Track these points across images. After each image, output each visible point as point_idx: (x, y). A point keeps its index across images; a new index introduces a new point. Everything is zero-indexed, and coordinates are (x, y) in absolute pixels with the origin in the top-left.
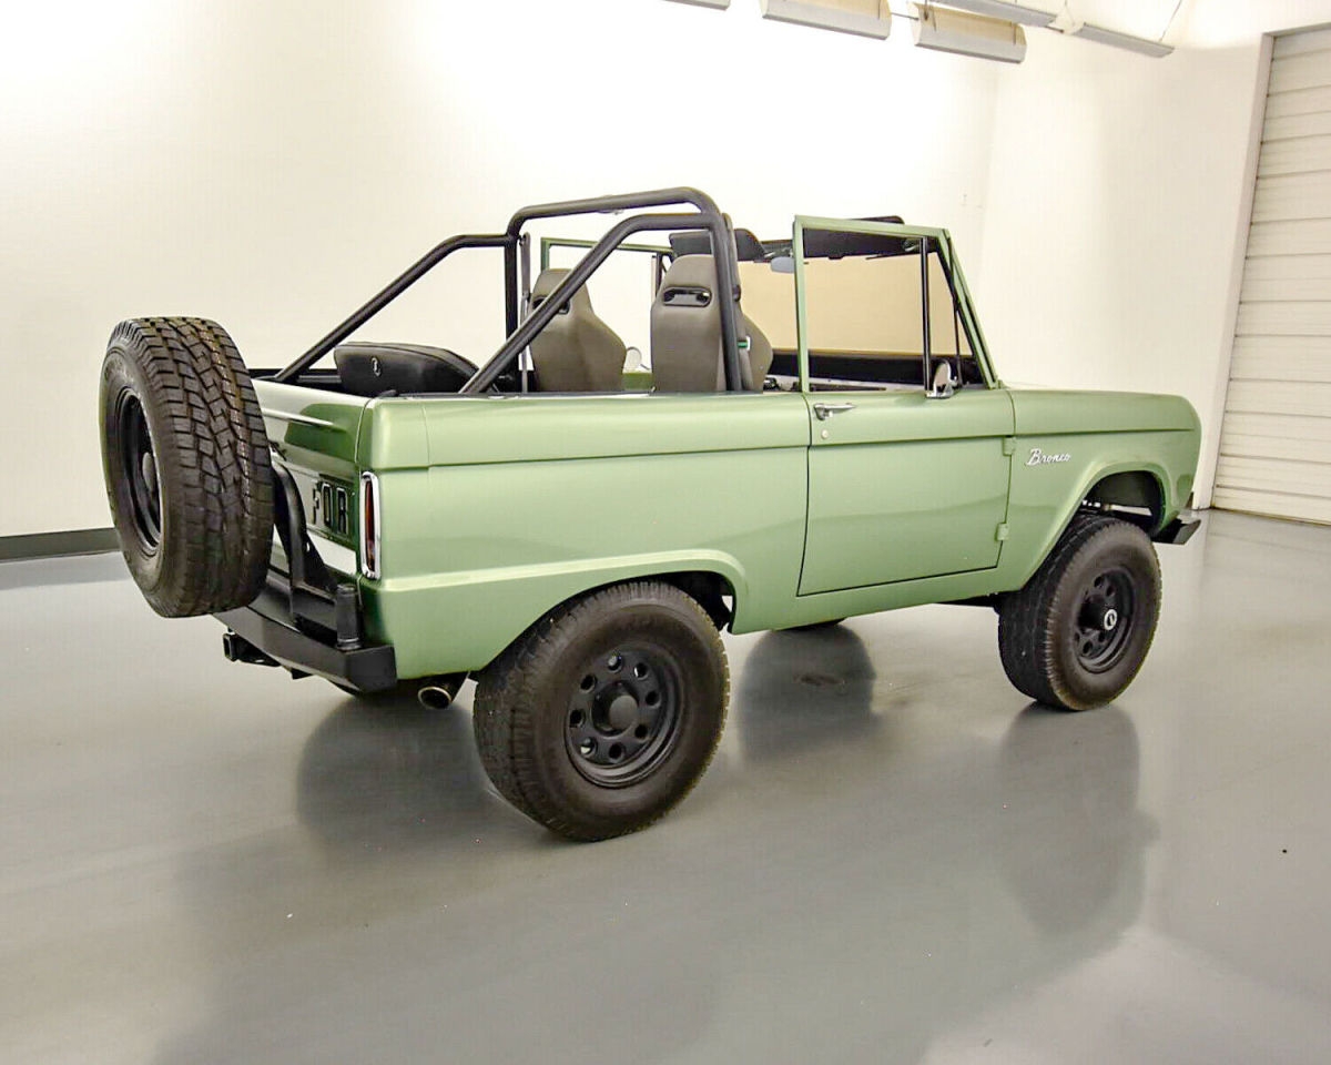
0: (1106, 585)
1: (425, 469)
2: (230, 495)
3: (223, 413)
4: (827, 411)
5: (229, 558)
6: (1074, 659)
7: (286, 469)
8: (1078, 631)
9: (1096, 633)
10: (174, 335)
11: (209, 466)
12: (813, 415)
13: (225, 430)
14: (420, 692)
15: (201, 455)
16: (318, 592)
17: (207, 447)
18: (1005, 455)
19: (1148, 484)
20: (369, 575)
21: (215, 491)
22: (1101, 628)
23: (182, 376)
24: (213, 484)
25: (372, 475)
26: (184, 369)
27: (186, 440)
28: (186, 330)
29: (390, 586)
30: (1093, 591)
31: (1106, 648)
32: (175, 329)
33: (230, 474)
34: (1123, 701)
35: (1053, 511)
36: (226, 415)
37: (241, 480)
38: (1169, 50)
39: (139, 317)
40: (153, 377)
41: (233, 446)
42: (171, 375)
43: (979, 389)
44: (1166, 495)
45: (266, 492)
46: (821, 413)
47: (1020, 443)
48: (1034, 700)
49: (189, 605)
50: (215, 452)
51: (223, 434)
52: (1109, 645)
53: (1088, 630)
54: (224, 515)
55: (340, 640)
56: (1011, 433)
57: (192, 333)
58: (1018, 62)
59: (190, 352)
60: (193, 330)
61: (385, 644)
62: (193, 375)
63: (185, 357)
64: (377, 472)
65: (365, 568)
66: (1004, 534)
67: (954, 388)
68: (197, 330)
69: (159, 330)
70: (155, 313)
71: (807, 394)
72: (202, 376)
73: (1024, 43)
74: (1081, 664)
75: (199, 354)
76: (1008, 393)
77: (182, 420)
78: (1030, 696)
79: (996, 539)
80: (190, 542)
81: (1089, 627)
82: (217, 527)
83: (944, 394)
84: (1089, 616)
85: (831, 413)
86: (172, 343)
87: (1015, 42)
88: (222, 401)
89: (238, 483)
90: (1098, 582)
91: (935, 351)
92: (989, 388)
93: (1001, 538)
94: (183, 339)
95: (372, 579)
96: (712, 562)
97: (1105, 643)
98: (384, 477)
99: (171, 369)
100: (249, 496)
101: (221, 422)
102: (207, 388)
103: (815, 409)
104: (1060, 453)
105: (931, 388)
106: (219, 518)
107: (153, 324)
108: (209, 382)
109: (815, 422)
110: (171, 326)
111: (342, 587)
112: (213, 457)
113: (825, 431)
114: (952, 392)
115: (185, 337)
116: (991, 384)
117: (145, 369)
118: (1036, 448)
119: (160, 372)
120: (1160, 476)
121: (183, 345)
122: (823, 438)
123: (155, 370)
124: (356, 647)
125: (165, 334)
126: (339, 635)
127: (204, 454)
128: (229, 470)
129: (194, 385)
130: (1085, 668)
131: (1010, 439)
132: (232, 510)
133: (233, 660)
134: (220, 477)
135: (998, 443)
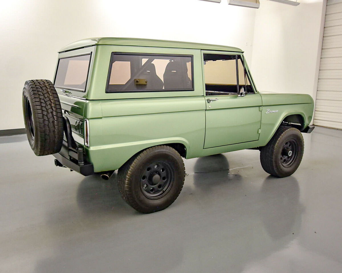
0: (289, 144)
1: (101, 118)
2: (51, 125)
3: (50, 104)
4: (210, 101)
5: (51, 141)
6: (280, 164)
7: (67, 118)
8: (281, 156)
9: (286, 157)
10: (38, 84)
11: (46, 118)
12: (207, 102)
13: (50, 108)
14: (101, 176)
15: (43, 115)
16: (74, 150)
17: (45, 113)
18: (260, 111)
19: (300, 118)
20: (87, 146)
21: (47, 124)
22: (288, 156)
23: (39, 95)
24: (47, 123)
25: (87, 120)
26: (40, 93)
27: (40, 111)
28: (41, 83)
29: (92, 149)
30: (286, 146)
31: (290, 161)
32: (39, 83)
33: (51, 120)
34: (294, 175)
35: (274, 125)
36: (50, 105)
37: (54, 121)
38: (299, 4)
39: (31, 80)
40: (32, 95)
41: (52, 113)
42: (37, 95)
43: (252, 94)
44: (305, 121)
45: (61, 124)
46: (209, 101)
47: (264, 107)
48: (270, 174)
49: (42, 153)
50: (47, 114)
51: (50, 110)
52: (290, 160)
53: (284, 156)
54: (49, 130)
55: (79, 163)
56: (261, 105)
57: (43, 84)
58: (258, 8)
59: (42, 89)
60: (43, 83)
61: (91, 164)
62: (42, 95)
63: (40, 90)
64: (88, 119)
65: (86, 144)
66: (260, 131)
67: (245, 94)
68: (44, 83)
69: (35, 83)
70: (34, 79)
71: (205, 96)
72: (45, 95)
73: (259, 3)
74: (282, 165)
75: (44, 89)
76: (260, 95)
77: (38, 106)
78: (269, 173)
79: (258, 133)
80: (41, 137)
81: (285, 155)
82: (48, 134)
83: (242, 95)
84: (284, 153)
85: (211, 101)
86: (37, 87)
87: (256, 3)
88: (49, 101)
89: (53, 122)
90: (286, 143)
91: (240, 84)
92: (255, 93)
93: (259, 132)
94: (40, 85)
95: (87, 147)
96: (180, 141)
97: (289, 159)
98: (90, 120)
99: (36, 93)
100: (56, 125)
101: (49, 107)
102: (46, 98)
103: (207, 100)
104: (275, 110)
105: (239, 94)
106: (48, 131)
107: (33, 81)
108: (46, 96)
109: (207, 104)
110: (38, 82)
111: (80, 149)
112: (47, 116)
113: (210, 106)
114: (245, 95)
115: (41, 85)
116: (256, 92)
117: (30, 93)
118: (268, 109)
119: (34, 94)
120: (303, 115)
121: (40, 87)
122: (209, 108)
123: (33, 94)
124: (83, 164)
125: (36, 84)
126: (79, 162)
127: (44, 115)
128: (51, 119)
129: (42, 97)
130: (283, 166)
131: (261, 107)
132: (52, 129)
133: (57, 166)
134: (48, 121)
135: (258, 108)
